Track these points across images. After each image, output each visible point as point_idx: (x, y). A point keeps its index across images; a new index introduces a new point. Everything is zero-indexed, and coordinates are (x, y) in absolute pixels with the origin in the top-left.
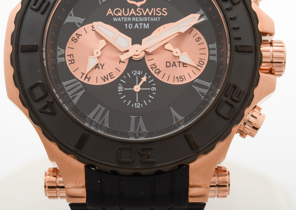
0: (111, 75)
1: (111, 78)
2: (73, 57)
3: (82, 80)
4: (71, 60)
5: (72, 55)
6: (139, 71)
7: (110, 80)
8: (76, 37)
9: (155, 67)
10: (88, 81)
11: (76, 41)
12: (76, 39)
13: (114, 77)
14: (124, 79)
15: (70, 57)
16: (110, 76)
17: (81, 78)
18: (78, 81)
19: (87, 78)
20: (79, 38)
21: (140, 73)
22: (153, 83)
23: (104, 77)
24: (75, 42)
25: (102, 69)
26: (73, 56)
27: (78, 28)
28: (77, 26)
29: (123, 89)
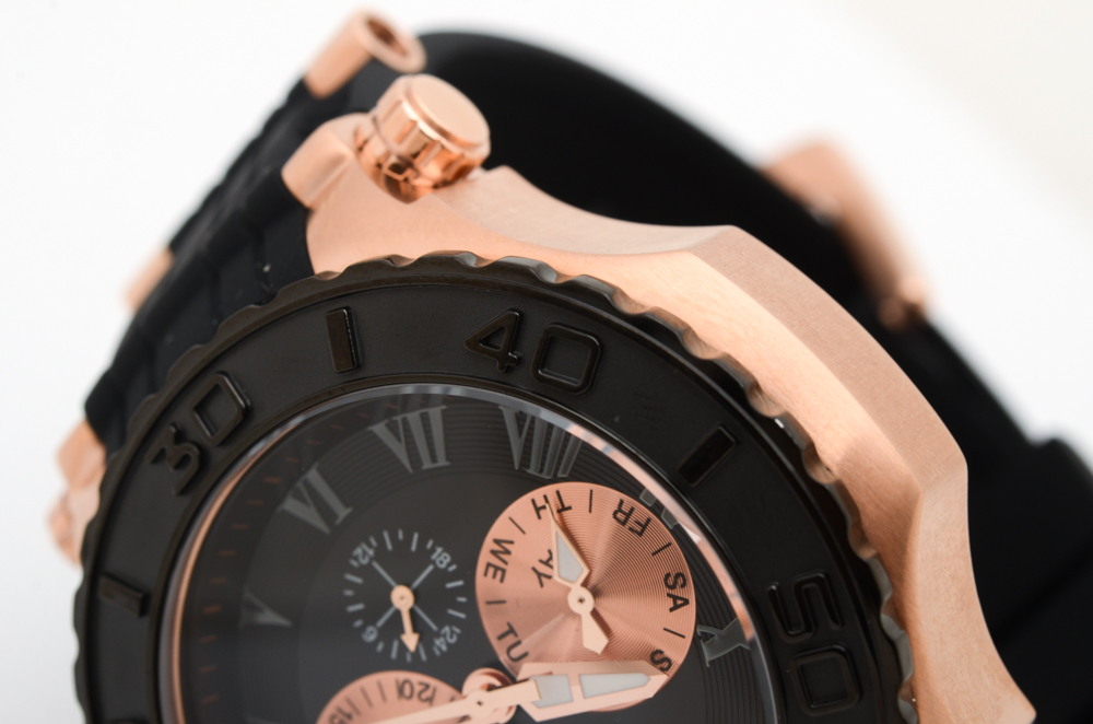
0: (499, 573)
1: (489, 565)
2: (631, 529)
3: (550, 490)
4: (628, 515)
5: (640, 534)
6: (444, 648)
7: (485, 556)
8: (678, 592)
9: (424, 696)
10: (533, 501)
11: (671, 582)
12: (672, 587)
13: (486, 574)
14: (458, 591)
15: (639, 523)
16: (497, 568)
17: (558, 493)
18: (555, 475)
19: (544, 507)
20: (669, 595)
21: (439, 649)
22: (388, 649)
23: (508, 552)
24: (668, 575)
25: (534, 569)
26: (637, 532)
27: (699, 620)
28: (709, 625)
29: (434, 562)
